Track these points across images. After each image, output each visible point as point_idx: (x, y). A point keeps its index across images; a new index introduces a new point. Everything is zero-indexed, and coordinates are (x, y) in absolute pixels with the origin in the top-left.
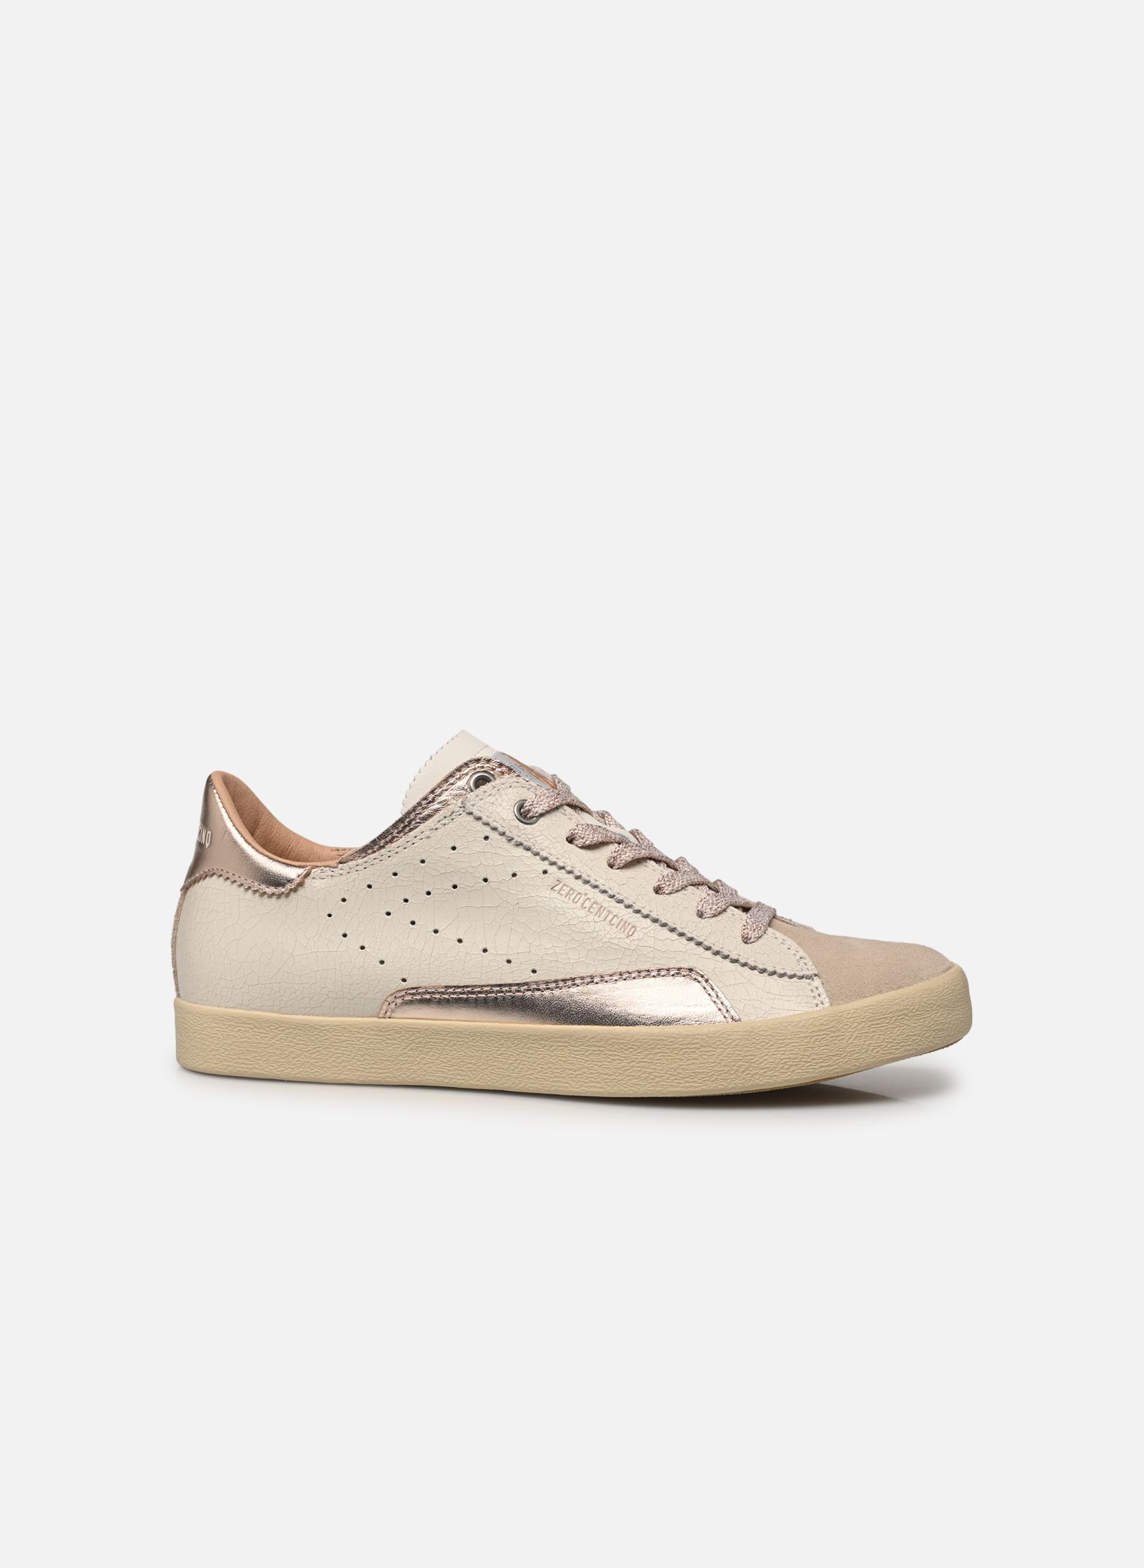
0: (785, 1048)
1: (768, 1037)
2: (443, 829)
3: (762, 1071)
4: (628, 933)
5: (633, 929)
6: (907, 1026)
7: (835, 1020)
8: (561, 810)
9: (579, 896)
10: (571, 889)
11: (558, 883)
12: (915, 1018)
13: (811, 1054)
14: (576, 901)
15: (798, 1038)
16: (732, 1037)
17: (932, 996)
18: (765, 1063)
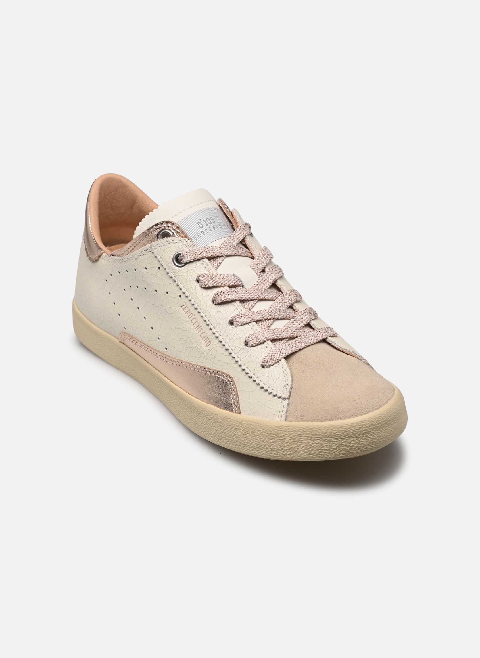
0: (254, 437)
1: (248, 429)
2: (143, 256)
3: (243, 445)
4: (207, 344)
5: (210, 343)
6: (321, 444)
7: (281, 430)
8: (201, 261)
9: (191, 315)
10: (189, 310)
11: (184, 304)
12: (326, 440)
13: (266, 445)
14: (189, 317)
15: (261, 434)
16: (231, 422)
17: (340, 431)
18: (245, 441)
